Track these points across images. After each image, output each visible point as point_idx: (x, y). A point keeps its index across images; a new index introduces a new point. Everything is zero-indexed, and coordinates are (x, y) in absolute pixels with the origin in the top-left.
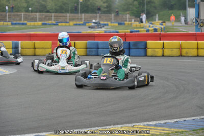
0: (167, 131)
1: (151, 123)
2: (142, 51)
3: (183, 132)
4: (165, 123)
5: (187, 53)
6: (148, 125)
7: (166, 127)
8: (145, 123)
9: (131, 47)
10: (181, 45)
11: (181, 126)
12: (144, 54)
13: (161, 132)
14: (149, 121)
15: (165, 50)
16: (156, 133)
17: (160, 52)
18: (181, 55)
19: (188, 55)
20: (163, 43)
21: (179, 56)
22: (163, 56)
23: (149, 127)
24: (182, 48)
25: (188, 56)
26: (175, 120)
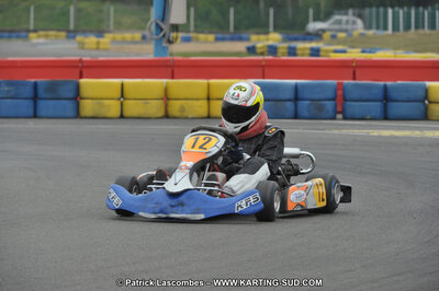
2: (69, 105)
5: (182, 109)
9: (41, 93)
10: (166, 90)
12: (71, 113)
15: (127, 103)
17: (113, 108)
18: (167, 116)
19: (185, 114)
20: (122, 85)
21: (162, 118)
22: (122, 116)
24: (170, 96)
25: (186, 118)
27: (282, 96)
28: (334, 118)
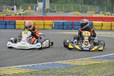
0: (28, 71)
1: (19, 66)
2: (13, 26)
3: (37, 71)
4: (27, 66)
6: (17, 67)
7: (28, 69)
8: (16, 66)
9: (7, 24)
10: (35, 23)
11: (36, 68)
12: (14, 28)
13: (25, 72)
14: (18, 65)
16: (22, 72)
17: (23, 27)
19: (39, 28)
20: (25, 22)
23: (18, 69)
24: (36, 24)
26: (33, 65)
27: (60, 24)
28: (72, 29)
